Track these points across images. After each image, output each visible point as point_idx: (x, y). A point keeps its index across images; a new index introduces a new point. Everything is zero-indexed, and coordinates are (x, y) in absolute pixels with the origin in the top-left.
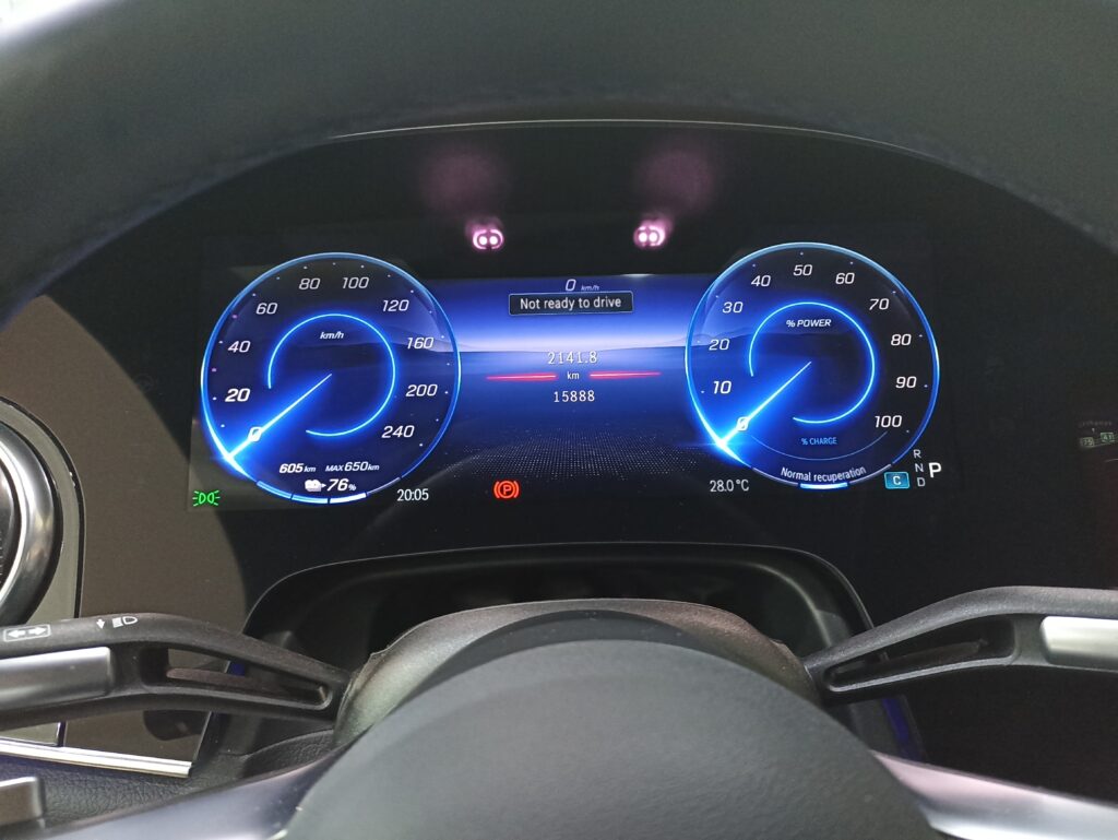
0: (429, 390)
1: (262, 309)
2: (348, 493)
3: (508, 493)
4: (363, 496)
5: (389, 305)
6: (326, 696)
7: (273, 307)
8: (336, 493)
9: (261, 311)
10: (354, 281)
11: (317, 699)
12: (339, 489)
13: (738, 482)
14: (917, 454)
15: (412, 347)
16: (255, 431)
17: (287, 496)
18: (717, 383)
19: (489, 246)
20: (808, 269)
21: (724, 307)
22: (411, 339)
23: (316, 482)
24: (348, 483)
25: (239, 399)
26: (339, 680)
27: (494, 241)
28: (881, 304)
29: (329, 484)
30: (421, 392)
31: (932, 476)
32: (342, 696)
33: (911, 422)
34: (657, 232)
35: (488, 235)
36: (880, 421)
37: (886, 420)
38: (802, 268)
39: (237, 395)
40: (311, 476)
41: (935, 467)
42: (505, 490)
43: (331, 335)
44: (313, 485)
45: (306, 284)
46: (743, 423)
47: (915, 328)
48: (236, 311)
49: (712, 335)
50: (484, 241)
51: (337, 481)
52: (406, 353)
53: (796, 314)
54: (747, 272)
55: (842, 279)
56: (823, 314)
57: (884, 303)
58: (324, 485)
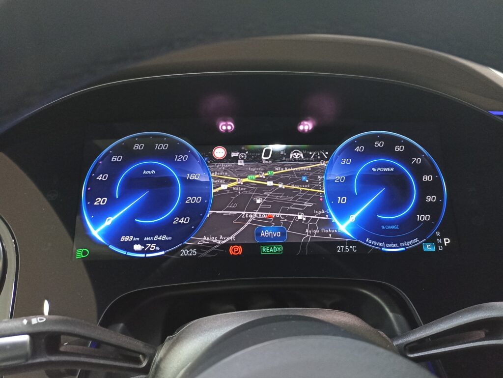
0: (197, 200)
1: (114, 159)
2: (155, 251)
3: (237, 252)
4: (163, 253)
5: (178, 158)
6: (144, 360)
7: (120, 158)
8: (149, 252)
9: (114, 160)
10: (161, 146)
11: (140, 362)
12: (151, 249)
13: (351, 247)
14: (438, 234)
15: (189, 179)
16: (109, 219)
17: (124, 252)
18: (339, 198)
19: (227, 130)
20: (382, 143)
21: (342, 161)
22: (189, 174)
23: (139, 245)
24: (156, 246)
25: (101, 203)
26: (151, 351)
27: (229, 128)
28: (418, 161)
29: (146, 247)
30: (193, 201)
31: (446, 245)
32: (153, 360)
33: (435, 218)
34: (308, 125)
35: (226, 125)
36: (419, 218)
37: (422, 217)
38: (379, 143)
39: (101, 201)
40: (137, 243)
41: (447, 241)
42: (235, 251)
43: (149, 172)
44: (137, 247)
45: (137, 147)
46: (353, 218)
47: (434, 172)
48: (102, 159)
49: (337, 175)
50: (224, 128)
51: (150, 245)
52: (185, 181)
53: (377, 165)
54: (352, 145)
55: (398, 148)
56: (390, 165)
57: (419, 160)
58: (143, 247)
